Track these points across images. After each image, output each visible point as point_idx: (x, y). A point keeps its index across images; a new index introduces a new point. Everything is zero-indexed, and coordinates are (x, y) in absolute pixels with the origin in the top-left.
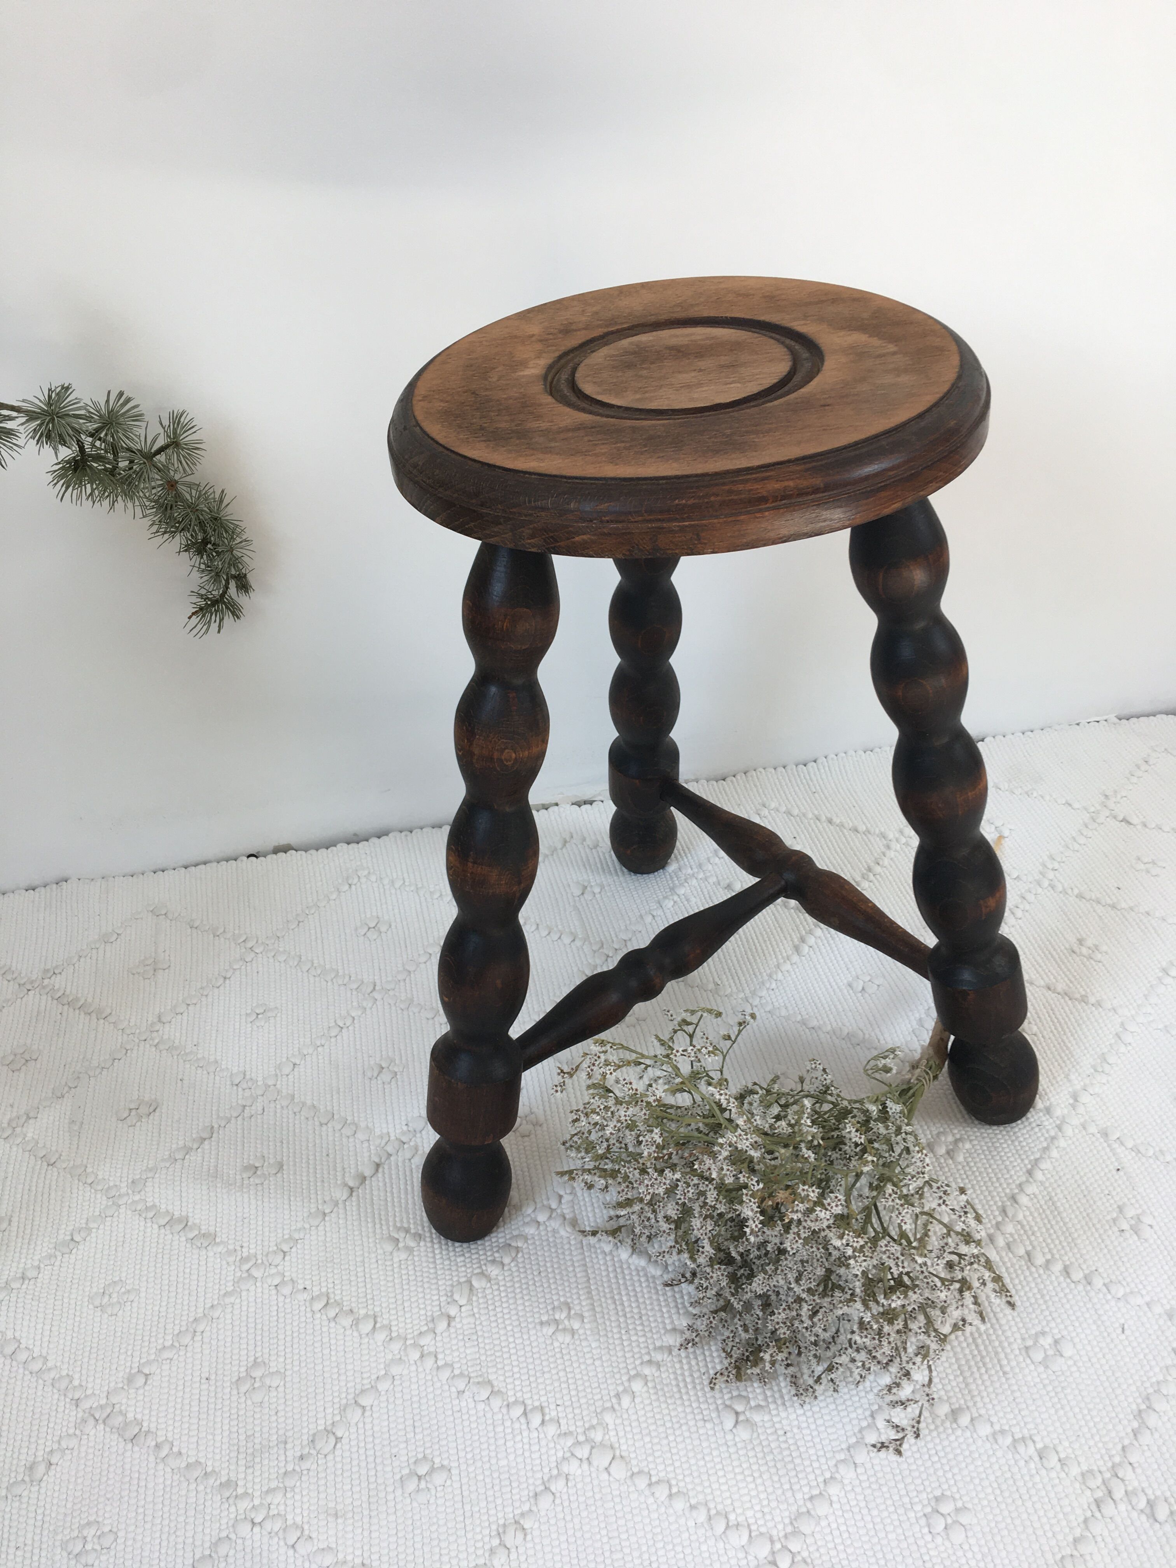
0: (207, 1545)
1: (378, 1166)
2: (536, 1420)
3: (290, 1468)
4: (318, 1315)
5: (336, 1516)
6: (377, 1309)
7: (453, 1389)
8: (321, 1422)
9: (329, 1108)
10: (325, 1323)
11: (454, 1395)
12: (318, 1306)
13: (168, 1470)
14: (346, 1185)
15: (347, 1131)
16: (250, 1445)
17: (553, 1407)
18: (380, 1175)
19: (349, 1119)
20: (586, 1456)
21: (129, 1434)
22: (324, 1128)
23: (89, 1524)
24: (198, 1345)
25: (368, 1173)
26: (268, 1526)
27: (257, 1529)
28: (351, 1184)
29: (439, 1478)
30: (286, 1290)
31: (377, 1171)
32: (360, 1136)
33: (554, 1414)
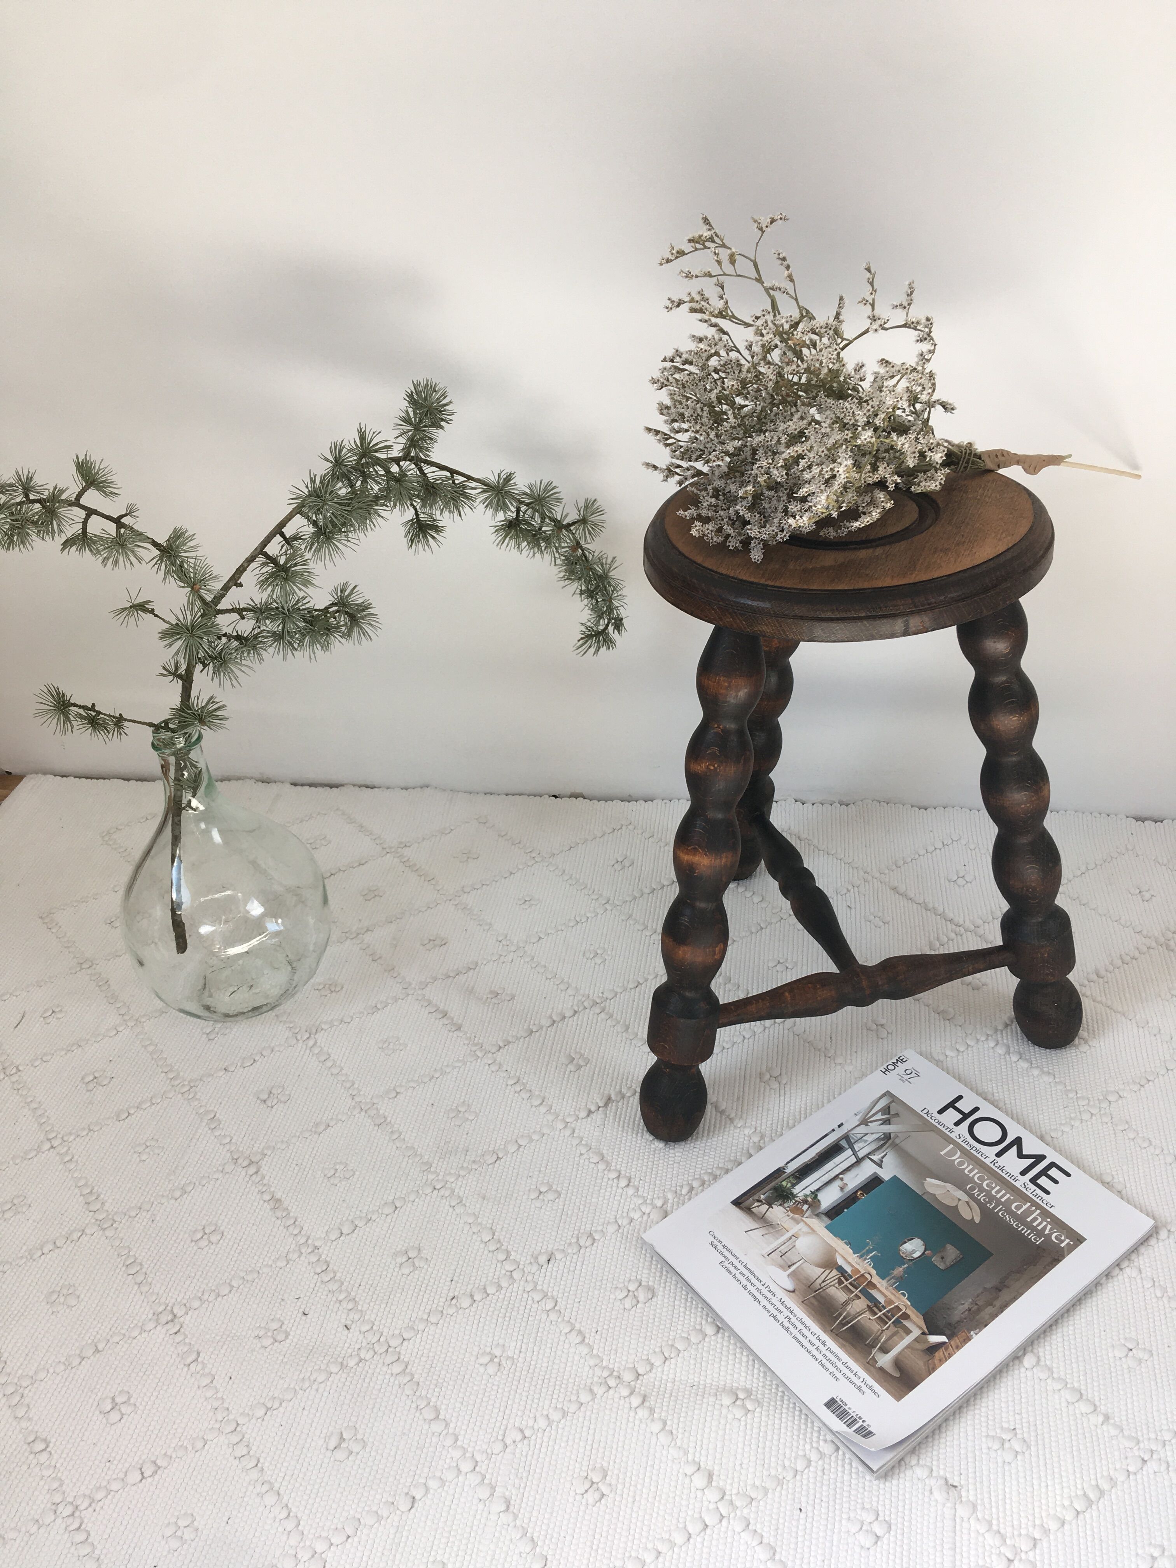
0: (404, 1192)
1: (576, 1012)
2: (623, 1183)
3: (465, 1165)
4: (509, 1087)
5: (484, 1198)
6: (547, 1094)
7: (578, 1151)
8: (492, 1146)
9: (555, 970)
10: (512, 1093)
11: (578, 1155)
12: (511, 1082)
13: (395, 1147)
14: (551, 1017)
15: (562, 987)
16: (446, 1147)
17: (637, 1180)
18: (575, 1018)
19: (566, 980)
20: (647, 1212)
21: (378, 1122)
22: (548, 981)
23: (341, 1163)
24: (432, 1084)
25: (568, 1014)
26: (442, 1192)
27: (435, 1192)
28: (555, 1018)
29: (551, 1196)
30: (493, 1068)
31: (574, 1015)
32: (570, 992)
33: (636, 1183)
